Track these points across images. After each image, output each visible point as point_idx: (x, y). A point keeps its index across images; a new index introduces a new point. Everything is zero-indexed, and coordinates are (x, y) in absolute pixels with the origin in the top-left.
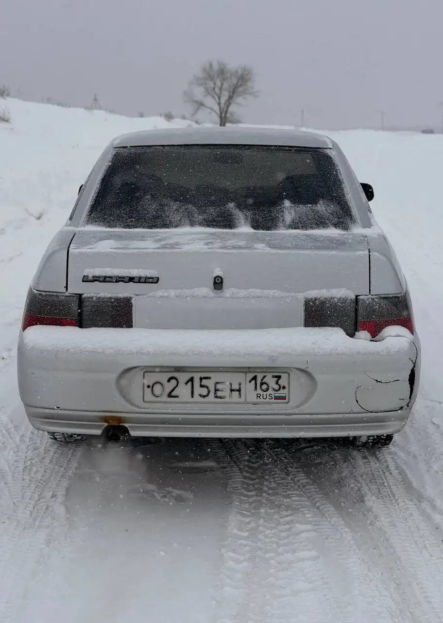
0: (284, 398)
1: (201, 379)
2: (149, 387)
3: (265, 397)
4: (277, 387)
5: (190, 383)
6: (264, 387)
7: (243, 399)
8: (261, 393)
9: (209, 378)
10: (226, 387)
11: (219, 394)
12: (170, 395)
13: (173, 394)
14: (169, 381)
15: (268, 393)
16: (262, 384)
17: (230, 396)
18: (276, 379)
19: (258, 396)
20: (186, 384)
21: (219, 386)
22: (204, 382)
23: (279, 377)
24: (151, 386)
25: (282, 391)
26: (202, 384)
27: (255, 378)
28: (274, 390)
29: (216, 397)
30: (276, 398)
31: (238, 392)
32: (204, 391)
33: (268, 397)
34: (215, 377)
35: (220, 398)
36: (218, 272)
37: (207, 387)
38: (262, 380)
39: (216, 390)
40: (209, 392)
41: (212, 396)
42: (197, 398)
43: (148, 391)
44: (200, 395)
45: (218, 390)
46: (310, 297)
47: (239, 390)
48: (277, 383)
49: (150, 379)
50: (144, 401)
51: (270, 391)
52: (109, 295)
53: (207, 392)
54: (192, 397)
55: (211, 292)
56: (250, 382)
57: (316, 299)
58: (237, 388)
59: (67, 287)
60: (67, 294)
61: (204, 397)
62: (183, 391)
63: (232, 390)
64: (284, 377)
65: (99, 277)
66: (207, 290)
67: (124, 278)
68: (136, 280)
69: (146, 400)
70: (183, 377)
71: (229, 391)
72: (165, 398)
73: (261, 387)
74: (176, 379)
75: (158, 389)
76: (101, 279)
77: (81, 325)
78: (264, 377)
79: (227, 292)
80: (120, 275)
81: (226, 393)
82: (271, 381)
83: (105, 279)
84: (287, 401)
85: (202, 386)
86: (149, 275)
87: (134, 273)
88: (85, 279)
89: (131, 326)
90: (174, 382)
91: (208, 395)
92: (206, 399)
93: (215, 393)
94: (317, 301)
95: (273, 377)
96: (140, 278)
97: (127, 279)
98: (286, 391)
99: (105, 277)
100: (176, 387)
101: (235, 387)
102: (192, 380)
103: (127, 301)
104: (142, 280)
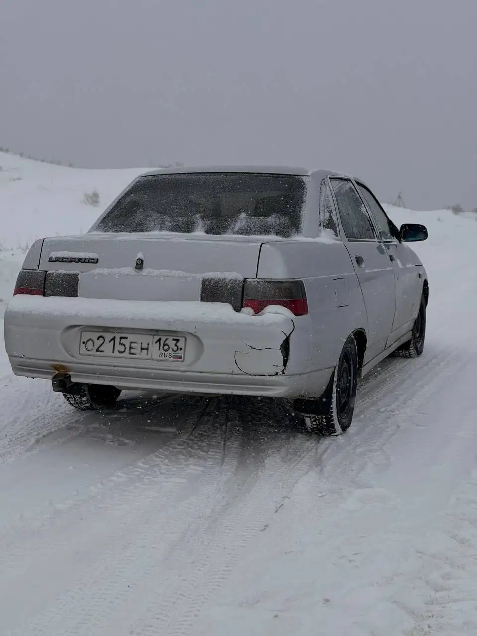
0: (180, 357)
1: (121, 338)
2: (84, 343)
3: (166, 356)
4: (176, 348)
5: (113, 341)
6: (166, 347)
7: (149, 357)
8: (164, 352)
9: (126, 338)
10: (139, 346)
11: (132, 351)
12: (98, 350)
13: (101, 349)
14: (98, 339)
15: (168, 352)
16: (165, 345)
17: (141, 352)
18: (175, 342)
19: (161, 355)
20: (110, 342)
21: (133, 345)
22: (123, 341)
23: (178, 340)
24: (86, 342)
25: (179, 352)
26: (121, 342)
27: (160, 340)
28: (173, 350)
29: (130, 353)
30: (174, 357)
31: (146, 351)
32: (122, 348)
33: (168, 356)
34: (131, 338)
35: (133, 354)
36: (140, 256)
37: (124, 345)
38: (165, 342)
39: (131, 348)
40: (125, 349)
41: (126, 354)
42: (117, 354)
43: (83, 346)
44: (119, 351)
45: (132, 348)
46: (207, 277)
47: (147, 349)
48: (176, 345)
49: (87, 336)
50: (79, 353)
51: (170, 351)
52: (64, 272)
54: (113, 352)
55: (133, 271)
56: (156, 343)
57: (211, 279)
59: (39, 266)
60: (38, 271)
61: (122, 352)
62: (107, 347)
63: (142, 349)
64: (182, 340)
65: (59, 258)
66: (130, 270)
67: (75, 259)
68: (83, 261)
69: (81, 353)
70: (108, 336)
71: (139, 349)
72: (94, 352)
73: (163, 347)
74: (104, 338)
75: (90, 344)
76: (61, 260)
77: (44, 296)
78: (167, 340)
79: (145, 272)
80: (73, 257)
81: (138, 351)
82: (172, 343)
83: (63, 259)
84: (182, 360)
85: (122, 344)
86: (91, 257)
87: (82, 255)
88: (51, 261)
89: (77, 296)
90: (101, 340)
91: (124, 352)
92: (123, 355)
93: (130, 350)
94: (212, 281)
95: (174, 340)
96: (86, 259)
97: (76, 260)
98: (182, 352)
99: (63, 258)
100: (103, 344)
101: (145, 346)
102: (114, 339)
103: (75, 277)
104: (87, 261)
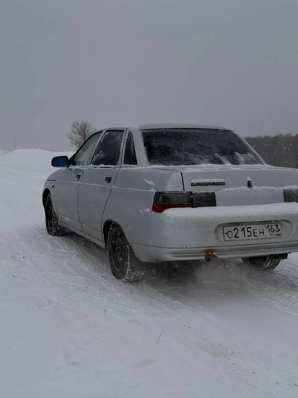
0: (280, 235)
1: (248, 228)
2: (226, 233)
4: (277, 230)
5: (243, 230)
6: (272, 230)
7: (265, 237)
9: (251, 228)
10: (258, 231)
11: (255, 234)
12: (235, 237)
13: (237, 236)
14: (234, 230)
15: (274, 233)
16: (271, 229)
17: (260, 235)
18: (276, 226)
19: (271, 234)
20: (241, 231)
21: (255, 231)
22: (249, 230)
23: (277, 226)
25: (279, 232)
26: (248, 230)
27: (268, 226)
29: (255, 236)
30: (277, 235)
32: (249, 234)
33: (274, 235)
34: (253, 227)
35: (256, 236)
36: (249, 179)
37: (250, 232)
38: (271, 227)
39: (254, 233)
40: (251, 234)
41: (252, 237)
42: (247, 237)
43: (226, 236)
44: (248, 236)
45: (255, 233)
46: (285, 189)
47: (263, 233)
48: (277, 228)
49: (227, 229)
50: (224, 240)
51: (275, 232)
52: (205, 192)
53: (250, 234)
54: (245, 237)
55: (247, 188)
56: (267, 228)
58: (262, 231)
59: (184, 189)
60: (184, 192)
61: (250, 236)
62: (241, 234)
63: (260, 233)
64: (279, 225)
65: (199, 183)
66: (245, 188)
67: (210, 183)
68: (216, 184)
70: (240, 228)
72: (233, 238)
73: (271, 230)
74: (237, 229)
75: (230, 234)
76: (200, 184)
77: (193, 207)
78: (272, 226)
79: (254, 188)
80: (208, 182)
81: (258, 234)
82: (275, 227)
83: (202, 184)
84: (281, 236)
85: (248, 232)
86: (221, 182)
87: (215, 180)
88: (192, 185)
89: (215, 206)
90: (236, 231)
91: (251, 236)
92: (251, 238)
93: (254, 234)
94: (287, 191)
95: (275, 225)
96: (217, 183)
100: (237, 233)
101: (261, 231)
102: (243, 229)
103: (213, 194)
104: (219, 184)
